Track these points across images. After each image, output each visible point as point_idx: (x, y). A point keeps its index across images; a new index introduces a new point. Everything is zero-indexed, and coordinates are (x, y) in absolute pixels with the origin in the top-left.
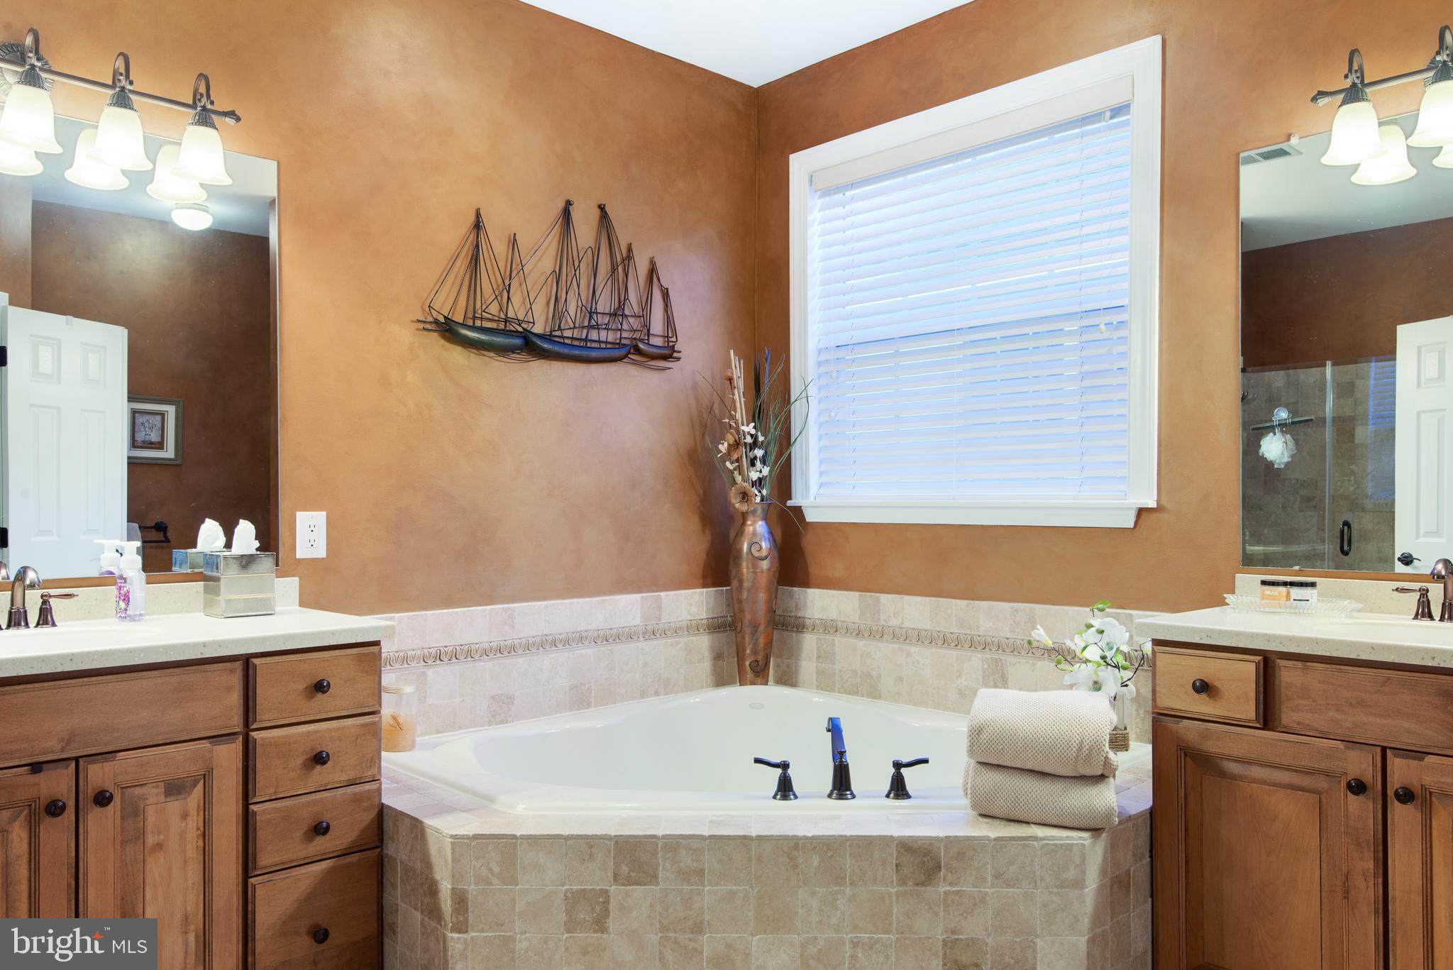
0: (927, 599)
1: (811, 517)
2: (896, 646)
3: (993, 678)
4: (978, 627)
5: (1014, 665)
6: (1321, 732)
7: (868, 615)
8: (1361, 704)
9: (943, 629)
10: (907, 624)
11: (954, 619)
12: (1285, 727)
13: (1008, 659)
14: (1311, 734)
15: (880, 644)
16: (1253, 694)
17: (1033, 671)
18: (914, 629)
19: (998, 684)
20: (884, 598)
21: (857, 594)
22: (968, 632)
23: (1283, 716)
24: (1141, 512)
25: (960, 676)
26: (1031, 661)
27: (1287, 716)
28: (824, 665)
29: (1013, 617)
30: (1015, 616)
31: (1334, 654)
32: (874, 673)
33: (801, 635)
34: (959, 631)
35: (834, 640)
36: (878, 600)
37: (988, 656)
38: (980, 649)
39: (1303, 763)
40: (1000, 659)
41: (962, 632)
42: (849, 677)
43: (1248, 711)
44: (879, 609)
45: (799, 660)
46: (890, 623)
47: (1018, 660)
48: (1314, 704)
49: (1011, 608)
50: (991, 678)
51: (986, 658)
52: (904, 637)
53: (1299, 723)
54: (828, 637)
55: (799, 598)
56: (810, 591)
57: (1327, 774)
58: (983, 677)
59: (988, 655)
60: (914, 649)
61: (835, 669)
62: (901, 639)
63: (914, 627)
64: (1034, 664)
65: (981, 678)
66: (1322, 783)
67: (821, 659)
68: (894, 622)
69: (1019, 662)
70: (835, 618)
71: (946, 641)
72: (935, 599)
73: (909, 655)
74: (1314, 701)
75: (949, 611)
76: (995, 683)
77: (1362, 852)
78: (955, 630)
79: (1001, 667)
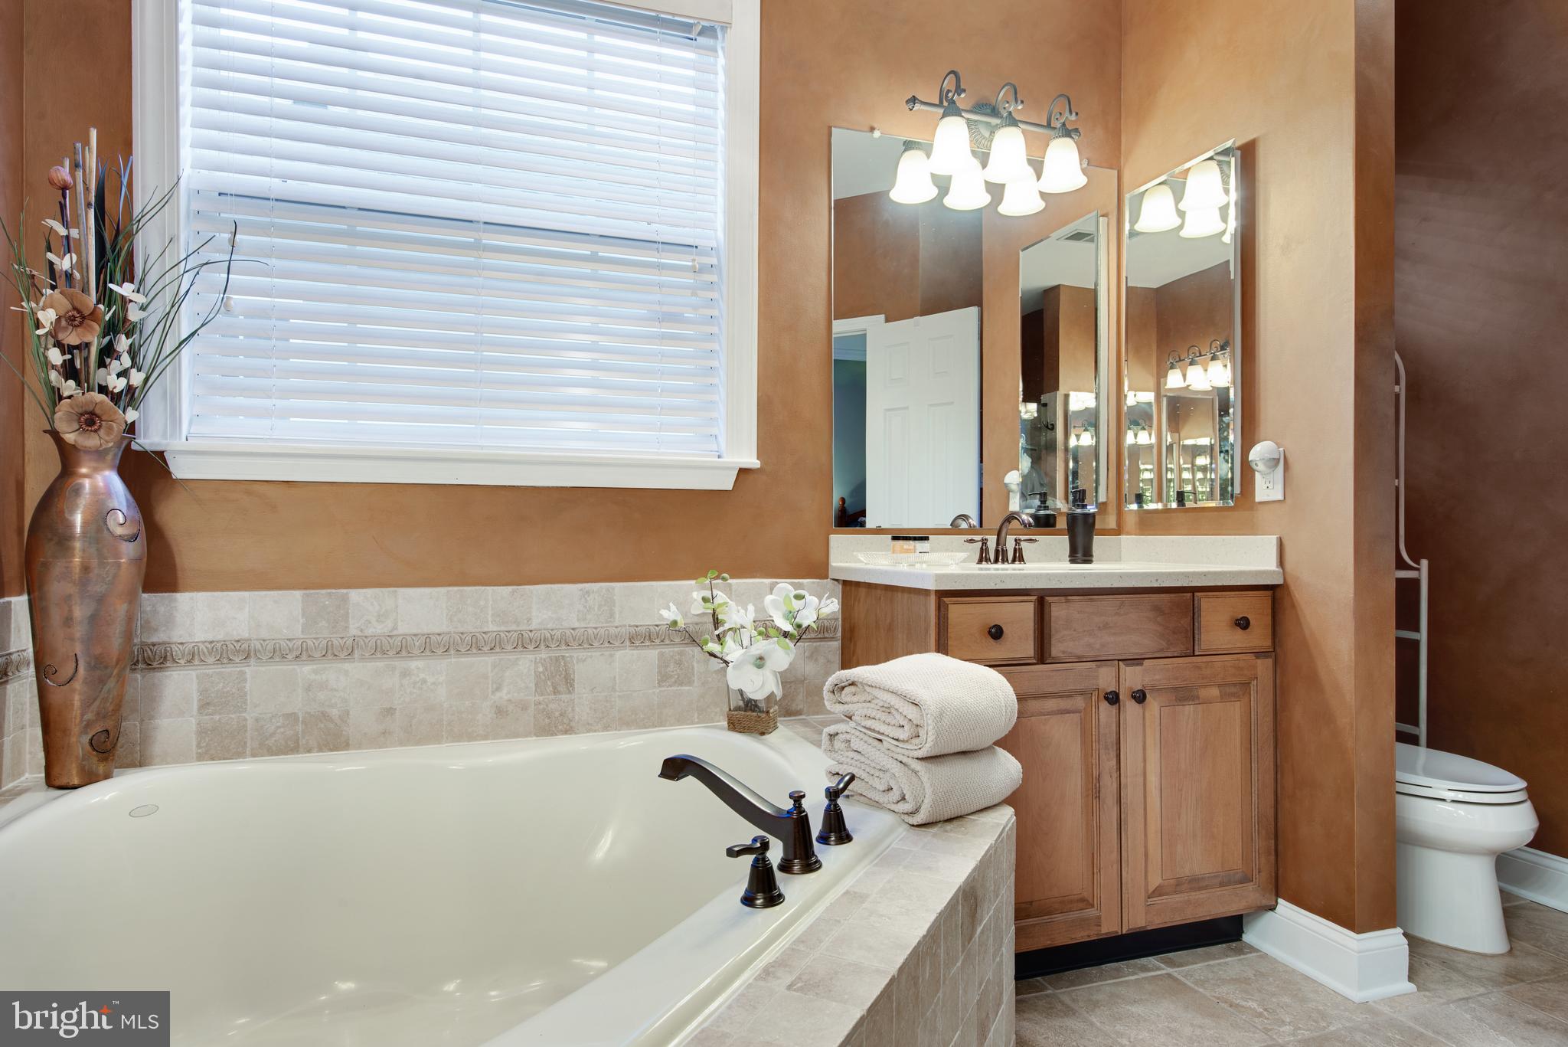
0: (443, 590)
1: (180, 469)
2: (380, 664)
3: (553, 683)
4: (529, 620)
5: (585, 660)
6: (1078, 657)
7: (324, 623)
8: (1105, 626)
9: (471, 629)
10: (403, 629)
11: (490, 613)
12: (1053, 658)
13: (575, 655)
14: (1070, 660)
15: (347, 666)
16: (1031, 633)
17: (610, 664)
18: (415, 635)
19: (560, 689)
20: (356, 595)
21: (298, 594)
22: (514, 627)
23: (1053, 649)
24: (743, 472)
25: (498, 689)
26: (608, 653)
27: (1056, 649)
28: (217, 717)
29: (583, 600)
30: (586, 599)
31: (1097, 585)
32: (334, 712)
33: (158, 674)
34: (499, 629)
35: (243, 673)
36: (345, 599)
37: (544, 656)
38: (531, 648)
39: (1069, 688)
40: (563, 656)
41: (503, 628)
42: (279, 727)
43: (1028, 650)
44: (348, 613)
45: (152, 718)
46: (370, 631)
47: (589, 654)
48: (1074, 633)
49: (581, 590)
50: (549, 683)
51: (541, 659)
52: (399, 648)
53: (1064, 652)
54: (228, 669)
55: (155, 611)
56: (178, 595)
57: (1081, 692)
58: (536, 684)
59: (544, 654)
60: (415, 664)
61: (246, 720)
62: (391, 653)
63: (415, 631)
64: (611, 656)
65: (532, 685)
66: (1079, 702)
67: (211, 709)
68: (377, 629)
69: (591, 657)
70: (246, 635)
71: (476, 644)
72: (456, 588)
73: (405, 674)
74: (1075, 631)
75: (482, 603)
76: (555, 688)
77: (1109, 754)
78: (492, 627)
79: (565, 666)
